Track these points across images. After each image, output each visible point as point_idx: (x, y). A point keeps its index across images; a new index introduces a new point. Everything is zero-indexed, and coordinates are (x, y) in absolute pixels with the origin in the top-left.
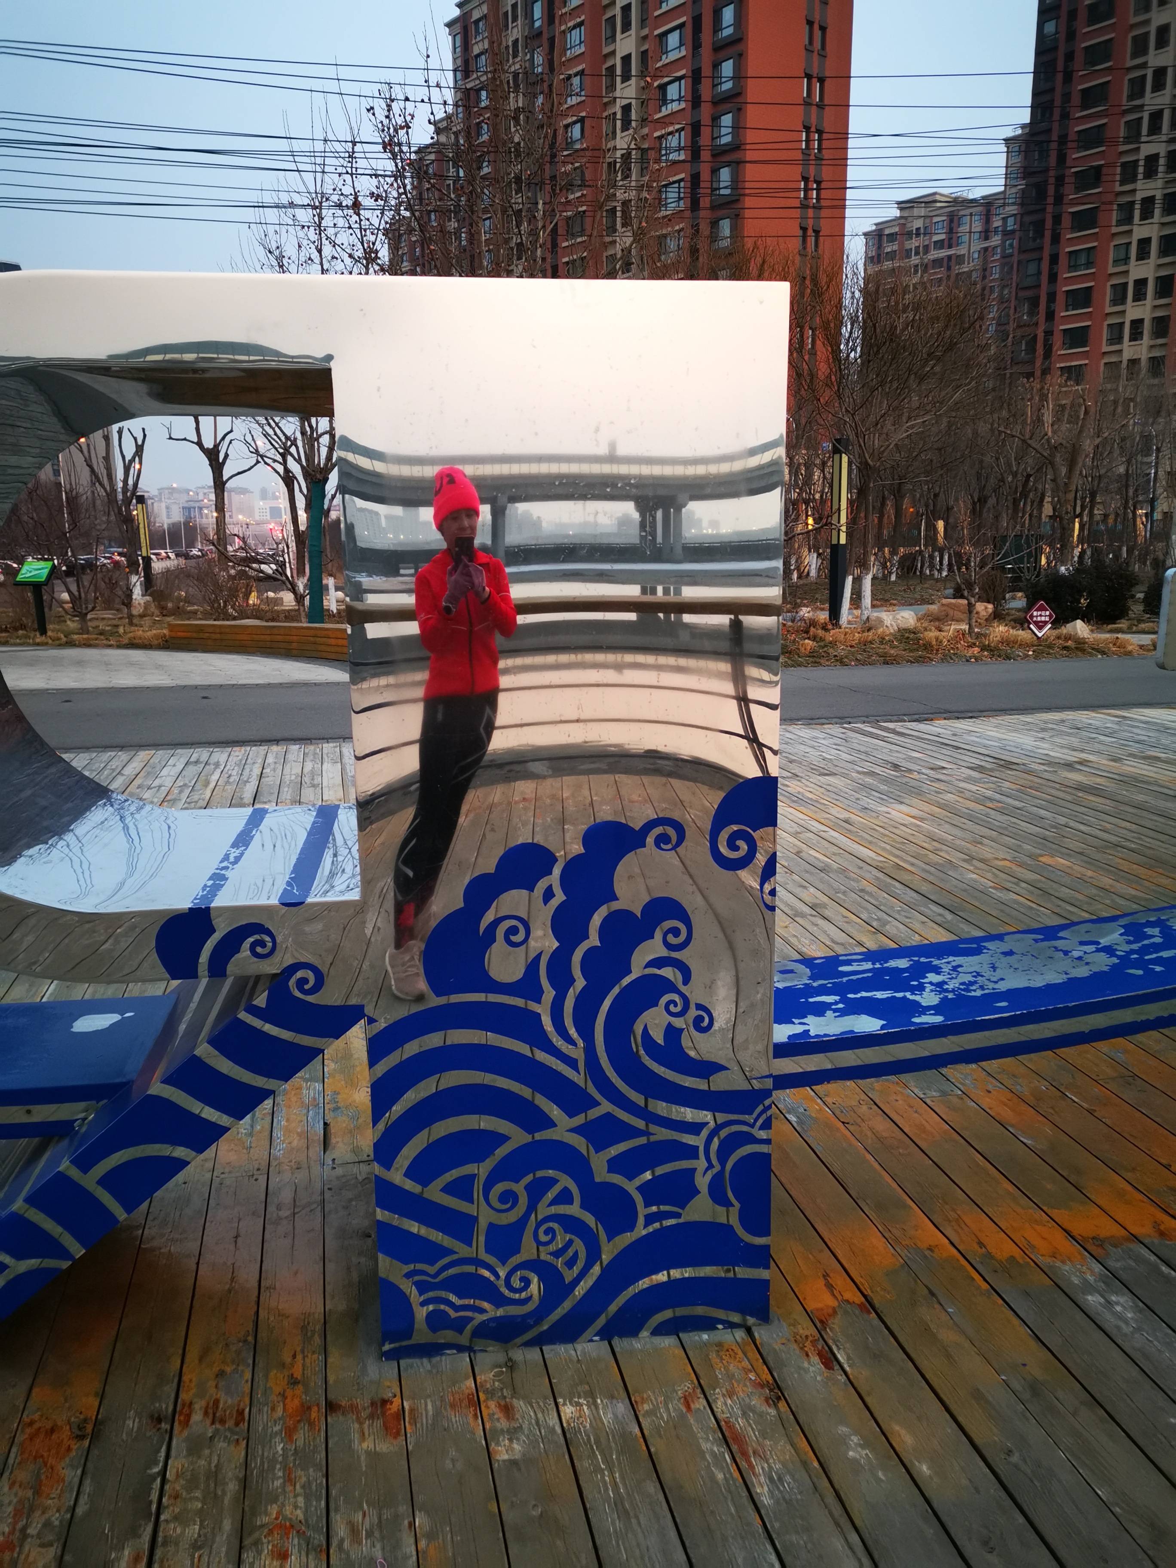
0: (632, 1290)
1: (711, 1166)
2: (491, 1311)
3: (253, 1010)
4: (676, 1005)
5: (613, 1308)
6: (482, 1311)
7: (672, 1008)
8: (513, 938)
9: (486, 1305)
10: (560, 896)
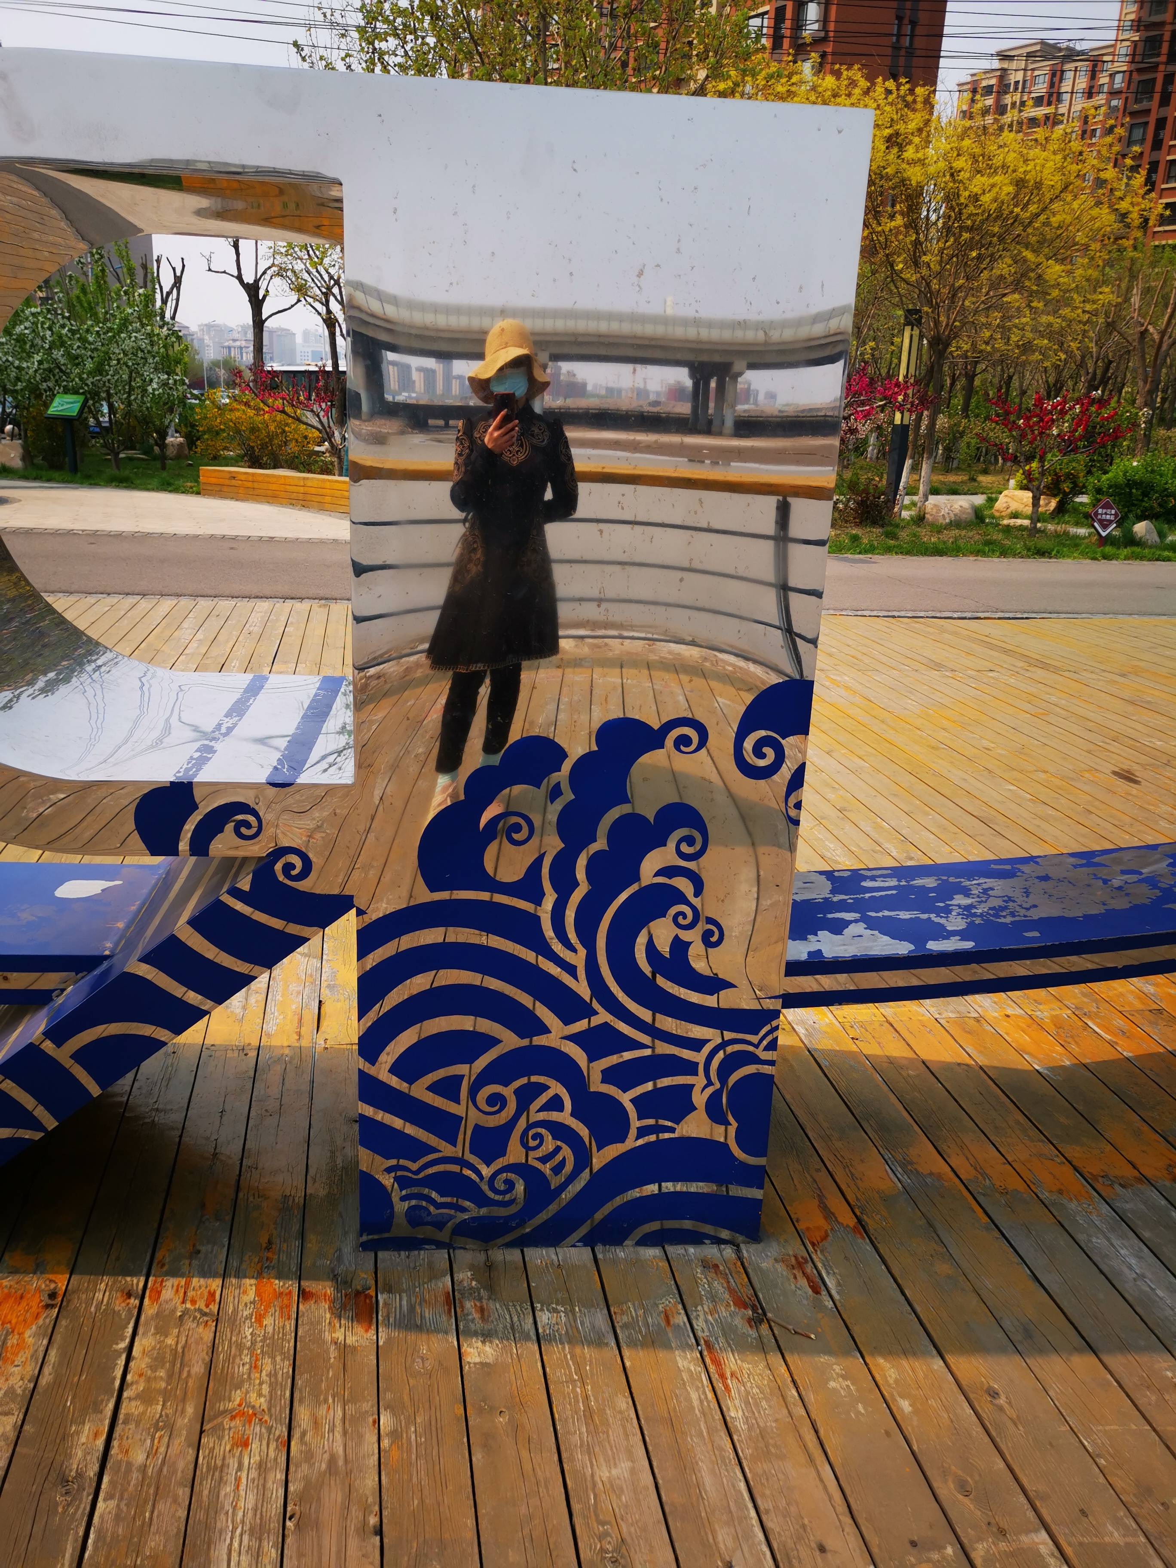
0: (618, 1201)
1: (710, 1083)
2: (472, 1210)
3: (235, 893)
4: (685, 916)
5: (599, 1216)
6: (464, 1210)
7: (680, 920)
8: (516, 836)
9: (467, 1204)
10: (568, 796)
